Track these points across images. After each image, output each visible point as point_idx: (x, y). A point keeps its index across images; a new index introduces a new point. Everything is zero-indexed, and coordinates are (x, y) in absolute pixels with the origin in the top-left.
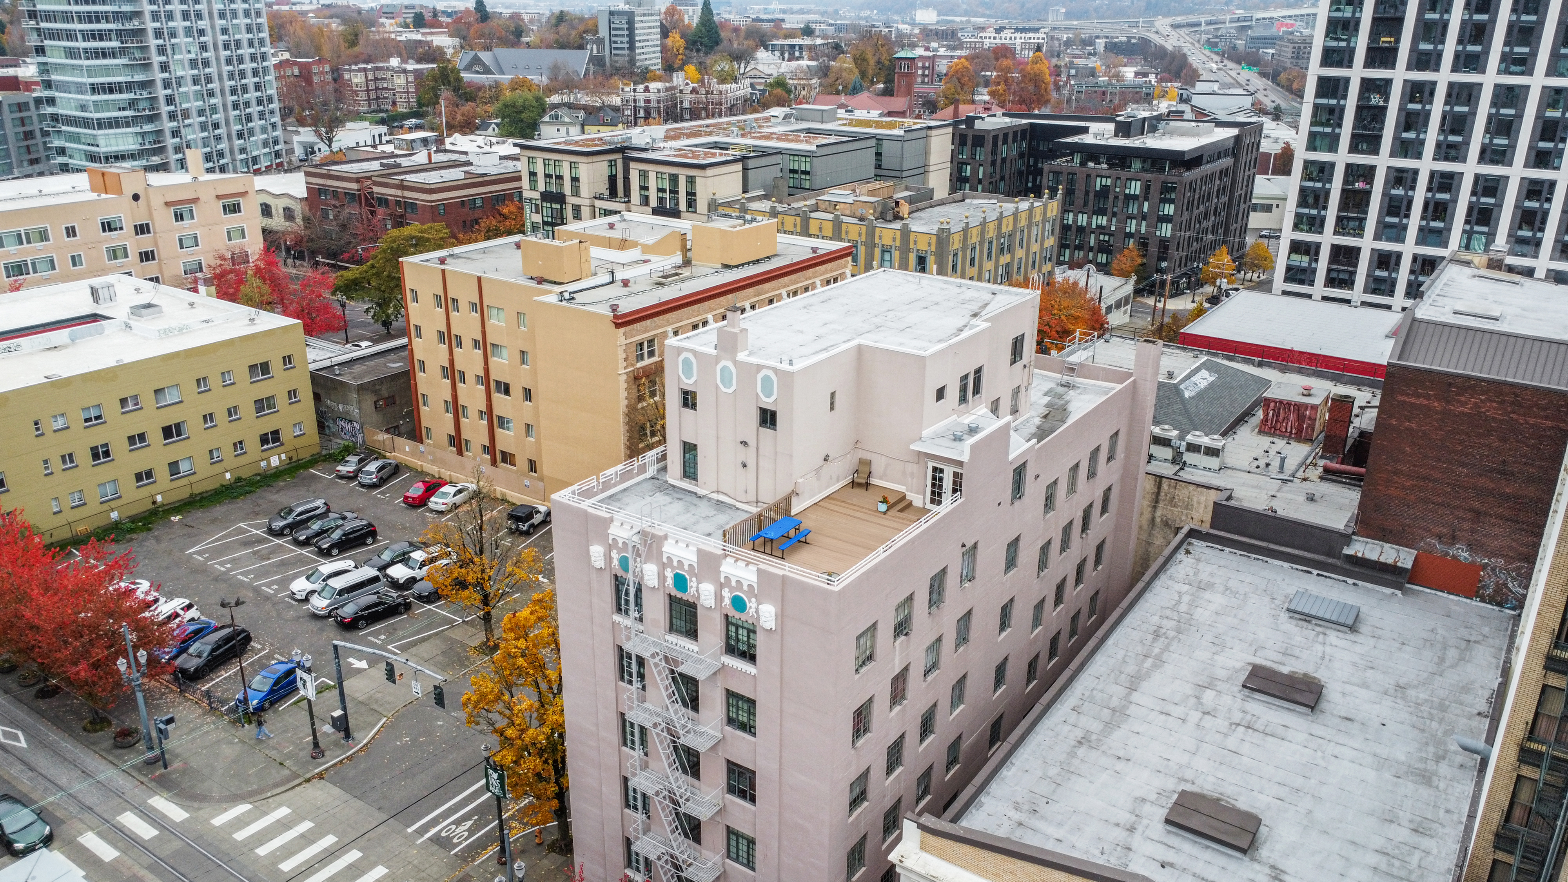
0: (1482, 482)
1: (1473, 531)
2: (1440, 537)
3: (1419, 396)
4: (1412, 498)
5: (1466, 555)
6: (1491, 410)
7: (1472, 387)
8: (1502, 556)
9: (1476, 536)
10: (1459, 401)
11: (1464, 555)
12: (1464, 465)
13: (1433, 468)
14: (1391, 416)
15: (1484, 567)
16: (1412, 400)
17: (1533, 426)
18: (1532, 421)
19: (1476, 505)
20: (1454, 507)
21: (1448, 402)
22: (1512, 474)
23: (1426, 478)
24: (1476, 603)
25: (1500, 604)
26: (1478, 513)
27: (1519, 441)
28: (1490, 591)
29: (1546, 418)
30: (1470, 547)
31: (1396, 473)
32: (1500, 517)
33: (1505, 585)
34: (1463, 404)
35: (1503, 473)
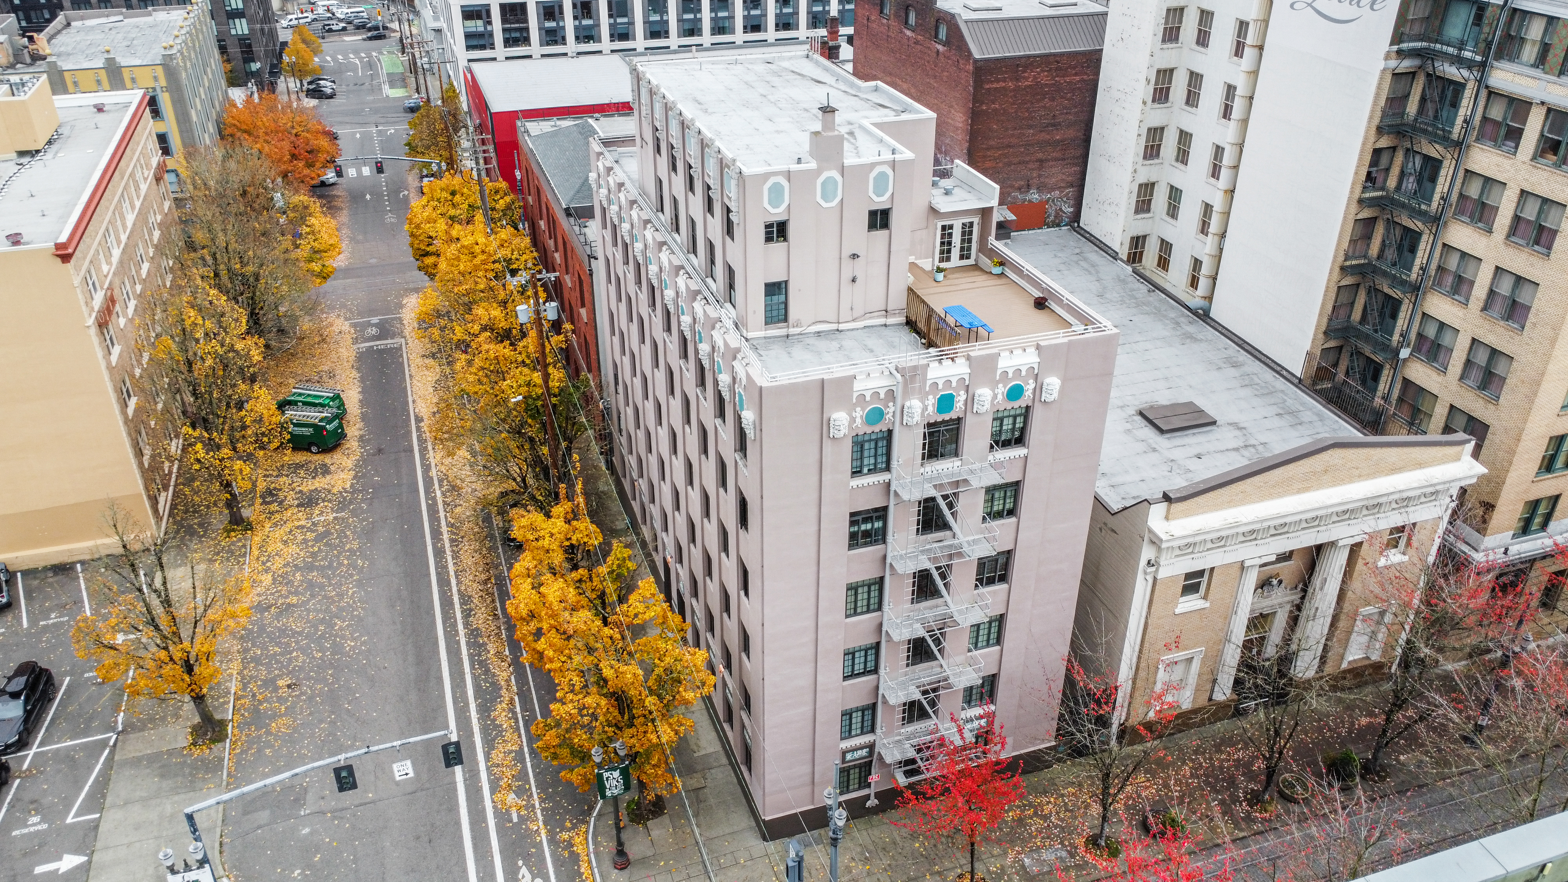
0: (1044, 136)
1: (1040, 176)
2: (1019, 189)
3: (998, 81)
4: (1001, 165)
5: (1036, 196)
6: (1045, 79)
7: (1031, 64)
8: (1059, 188)
9: (1042, 180)
10: (1024, 78)
11: (1034, 196)
12: (1030, 127)
13: (1013, 136)
14: (982, 103)
15: (1047, 201)
16: (995, 85)
17: (1069, 83)
18: (1068, 79)
19: (1040, 155)
20: (1027, 162)
21: (1018, 80)
22: (1059, 124)
23: (1009, 146)
24: (1046, 230)
25: (1058, 225)
26: (1041, 161)
27: (1062, 97)
28: (1052, 218)
29: (1076, 74)
30: (1039, 189)
31: (988, 149)
32: (1056, 159)
33: (1061, 209)
34: (1026, 79)
35: (1053, 125)
